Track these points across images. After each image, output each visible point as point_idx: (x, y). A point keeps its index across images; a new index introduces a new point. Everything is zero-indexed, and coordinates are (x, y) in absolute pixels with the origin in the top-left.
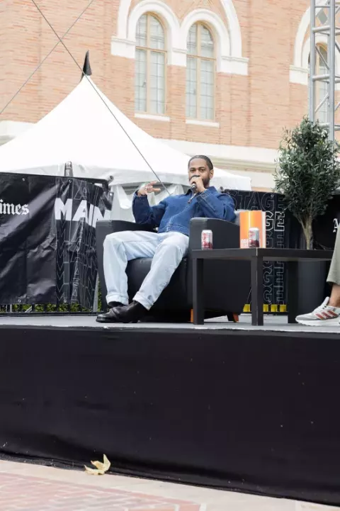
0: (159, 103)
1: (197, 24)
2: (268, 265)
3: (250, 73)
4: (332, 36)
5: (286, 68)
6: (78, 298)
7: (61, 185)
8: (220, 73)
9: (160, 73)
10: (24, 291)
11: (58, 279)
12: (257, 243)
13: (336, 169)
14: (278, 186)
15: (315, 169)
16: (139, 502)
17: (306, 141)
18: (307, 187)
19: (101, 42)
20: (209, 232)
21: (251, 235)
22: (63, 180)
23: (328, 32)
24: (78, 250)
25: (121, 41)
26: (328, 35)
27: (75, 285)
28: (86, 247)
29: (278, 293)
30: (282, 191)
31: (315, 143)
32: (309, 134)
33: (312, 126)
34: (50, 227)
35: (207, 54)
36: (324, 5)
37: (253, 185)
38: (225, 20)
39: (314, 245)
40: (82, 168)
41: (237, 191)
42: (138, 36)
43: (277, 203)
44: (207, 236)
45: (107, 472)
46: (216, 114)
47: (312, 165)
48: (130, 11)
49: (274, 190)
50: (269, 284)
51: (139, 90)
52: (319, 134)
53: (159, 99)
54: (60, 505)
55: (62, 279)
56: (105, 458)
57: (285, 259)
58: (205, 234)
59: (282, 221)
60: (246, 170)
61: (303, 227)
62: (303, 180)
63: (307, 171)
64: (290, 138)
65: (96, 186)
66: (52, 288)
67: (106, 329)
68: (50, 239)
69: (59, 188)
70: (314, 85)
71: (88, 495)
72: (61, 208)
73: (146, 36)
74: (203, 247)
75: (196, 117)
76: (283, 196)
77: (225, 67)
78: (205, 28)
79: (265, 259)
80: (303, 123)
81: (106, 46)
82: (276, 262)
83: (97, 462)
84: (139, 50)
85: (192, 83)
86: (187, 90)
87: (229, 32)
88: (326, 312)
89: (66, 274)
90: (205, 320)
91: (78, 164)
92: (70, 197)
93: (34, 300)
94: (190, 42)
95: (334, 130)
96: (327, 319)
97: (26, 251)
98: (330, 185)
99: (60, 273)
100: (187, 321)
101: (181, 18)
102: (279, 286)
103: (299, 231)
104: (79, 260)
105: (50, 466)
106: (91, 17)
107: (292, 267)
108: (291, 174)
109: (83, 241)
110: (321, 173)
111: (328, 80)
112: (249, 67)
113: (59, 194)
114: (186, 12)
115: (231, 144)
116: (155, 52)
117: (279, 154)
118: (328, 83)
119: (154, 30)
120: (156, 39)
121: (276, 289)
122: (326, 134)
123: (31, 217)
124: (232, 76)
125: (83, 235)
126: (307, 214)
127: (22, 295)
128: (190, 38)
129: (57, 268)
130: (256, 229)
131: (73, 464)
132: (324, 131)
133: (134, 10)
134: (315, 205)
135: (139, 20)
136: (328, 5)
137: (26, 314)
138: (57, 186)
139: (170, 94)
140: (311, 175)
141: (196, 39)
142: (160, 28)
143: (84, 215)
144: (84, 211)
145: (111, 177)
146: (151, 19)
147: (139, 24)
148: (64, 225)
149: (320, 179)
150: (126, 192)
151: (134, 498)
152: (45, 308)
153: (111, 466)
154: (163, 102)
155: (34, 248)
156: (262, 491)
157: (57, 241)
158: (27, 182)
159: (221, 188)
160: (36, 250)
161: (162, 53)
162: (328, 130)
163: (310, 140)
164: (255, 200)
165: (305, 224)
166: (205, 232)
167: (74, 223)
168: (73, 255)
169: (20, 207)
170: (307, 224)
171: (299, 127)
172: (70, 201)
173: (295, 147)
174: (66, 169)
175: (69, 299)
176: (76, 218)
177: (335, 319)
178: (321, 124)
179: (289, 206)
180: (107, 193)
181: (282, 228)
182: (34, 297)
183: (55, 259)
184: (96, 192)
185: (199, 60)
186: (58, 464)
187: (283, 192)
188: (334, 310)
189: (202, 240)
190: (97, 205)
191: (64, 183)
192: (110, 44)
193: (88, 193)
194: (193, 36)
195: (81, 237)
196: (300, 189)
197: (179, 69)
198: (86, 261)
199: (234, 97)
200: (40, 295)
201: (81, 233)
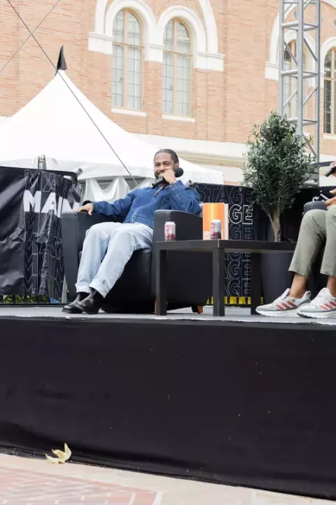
0: (136, 99)
1: (174, 20)
2: (237, 258)
3: (226, 68)
4: (300, 31)
5: (261, 65)
6: (46, 289)
7: (30, 177)
8: (196, 69)
9: (137, 68)
11: (26, 269)
12: (219, 235)
13: (303, 163)
14: (247, 180)
15: (283, 163)
16: (97, 490)
17: (274, 135)
18: (275, 181)
19: (79, 37)
20: (173, 224)
21: (214, 227)
22: (33, 173)
23: (297, 28)
24: (46, 242)
25: (99, 37)
26: (297, 31)
27: (42, 276)
28: (55, 239)
29: (246, 285)
30: (250, 184)
31: (284, 138)
32: (277, 128)
33: (280, 121)
34: (18, 219)
35: (184, 50)
37: (226, 180)
38: (201, 16)
39: (282, 238)
40: (54, 161)
41: (205, 184)
42: (115, 32)
43: (245, 196)
44: (170, 228)
45: (68, 461)
46: (192, 109)
47: (279, 158)
48: (107, 8)
49: (242, 183)
50: (237, 276)
51: (116, 86)
52: (287, 128)
53: (136, 95)
54: (17, 493)
55: (31, 270)
56: (66, 446)
57: (247, 251)
58: (168, 226)
59: (249, 215)
60: (221, 165)
61: (271, 220)
62: (271, 174)
63: (274, 165)
64: (258, 132)
65: (64, 179)
66: (21, 279)
67: (68, 319)
68: (19, 230)
69: (28, 181)
70: (283, 80)
71: (47, 483)
72: (30, 200)
73: (123, 32)
74: (166, 238)
75: (172, 112)
76: (252, 190)
77: (201, 64)
78: (181, 24)
79: (227, 250)
80: (271, 118)
81: (84, 42)
83: (58, 451)
84: (116, 45)
85: (168, 79)
86: (164, 86)
87: (205, 29)
88: (285, 303)
89: (34, 266)
90: (168, 312)
91: (52, 157)
92: (39, 190)
93: (2, 291)
94: (166, 38)
95: (303, 125)
96: (287, 310)
98: (297, 179)
99: (29, 265)
100: (151, 312)
101: (157, 14)
102: (247, 279)
104: (47, 252)
105: (12, 454)
106: (69, 13)
107: (256, 259)
108: (259, 169)
109: (51, 232)
110: (289, 167)
111: (297, 75)
112: (225, 63)
113: (27, 187)
114: (164, 8)
115: (207, 139)
116: (133, 48)
117: (247, 149)
118: (297, 78)
119: (131, 26)
120: (134, 35)
121: (244, 281)
122: (293, 129)
124: (208, 72)
125: (51, 227)
126: (275, 207)
128: (167, 34)
129: (26, 260)
130: (218, 221)
131: (35, 452)
132: (292, 125)
133: (111, 7)
134: (282, 199)
135: (116, 17)
138: (26, 179)
139: (147, 89)
140: (279, 169)
141: (173, 35)
142: (137, 24)
143: (53, 207)
144: (53, 203)
145: (80, 170)
146: (128, 15)
147: (116, 20)
148: (32, 217)
149: (288, 173)
150: (100, 186)
151: (91, 486)
152: (14, 298)
153: (72, 454)
154: (140, 97)
155: (3, 240)
156: (219, 480)
157: (25, 232)
159: (190, 181)
160: (4, 242)
161: (140, 49)
162: (296, 125)
163: (278, 135)
164: (223, 193)
165: (273, 218)
166: (168, 223)
167: (42, 215)
168: (41, 247)
170: (275, 218)
171: (268, 123)
172: (39, 194)
173: (263, 141)
174: (39, 162)
175: (37, 291)
176: (45, 210)
177: (294, 310)
178: (289, 119)
179: (257, 200)
180: (76, 186)
181: (250, 222)
182: (3, 288)
183: (23, 251)
184: (66, 184)
185: (175, 56)
186: (19, 452)
187: (251, 186)
188: (294, 301)
189: (166, 232)
190: (65, 197)
191: (33, 176)
192: (87, 40)
193: (57, 186)
194: (170, 33)
195: (49, 229)
196: (267, 182)
197: (156, 64)
198: (54, 253)
199: (210, 93)
200: (8, 286)
201: (50, 225)
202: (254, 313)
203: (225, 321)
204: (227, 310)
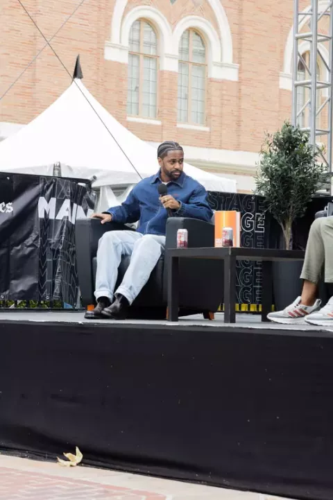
0: (151, 107)
1: (189, 30)
2: (248, 265)
3: (240, 78)
4: (314, 42)
5: (275, 76)
6: (61, 294)
7: (45, 184)
8: (210, 79)
9: (152, 77)
10: (7, 287)
11: (40, 276)
12: (230, 242)
13: (316, 172)
14: (259, 188)
15: (295, 172)
16: (107, 493)
17: (287, 145)
18: (287, 190)
19: (95, 46)
20: (185, 231)
21: (225, 235)
22: (48, 180)
23: (311, 39)
24: (60, 248)
25: (114, 47)
26: (311, 42)
27: (57, 282)
28: (70, 245)
29: (257, 292)
30: (263, 193)
31: (296, 147)
32: (290, 137)
33: (293, 131)
34: (32, 226)
35: (198, 60)
36: (307, 12)
38: (217, 26)
39: (294, 247)
40: (70, 168)
41: (219, 192)
42: (131, 41)
43: (258, 204)
44: (182, 235)
45: (79, 464)
46: (207, 119)
47: (292, 168)
48: (123, 17)
49: (255, 192)
50: (249, 284)
51: (131, 94)
52: (300, 138)
53: (151, 104)
54: (29, 495)
55: (45, 275)
56: (77, 449)
57: (259, 259)
58: (180, 233)
59: (262, 223)
60: (235, 173)
61: (283, 229)
62: (283, 183)
63: (287, 174)
64: (271, 141)
65: (79, 186)
66: (35, 285)
67: (81, 324)
68: (33, 236)
69: (43, 187)
70: (296, 90)
71: (57, 486)
72: (45, 207)
73: (139, 42)
74: (178, 246)
75: (186, 121)
76: (264, 198)
77: (215, 73)
78: (197, 34)
79: (239, 258)
80: (284, 127)
81: (100, 51)
82: (256, 262)
83: (70, 454)
84: (132, 54)
85: (183, 88)
86: (179, 95)
87: (220, 39)
88: (298, 311)
89: (49, 271)
90: (180, 318)
91: (66, 165)
92: (53, 196)
93: (16, 296)
94: (182, 48)
95: (315, 134)
96: (298, 317)
97: (10, 248)
98: (309, 188)
99: (43, 270)
100: (163, 318)
101: (173, 24)
102: (258, 286)
103: (279, 233)
104: (61, 258)
105: (25, 457)
106: (86, 22)
107: (268, 267)
108: (271, 177)
109: (65, 239)
110: (301, 176)
111: (310, 86)
112: (240, 73)
113: (42, 193)
114: (179, 18)
115: (221, 148)
116: (148, 57)
117: (260, 157)
118: (310, 88)
119: (147, 36)
120: (150, 44)
121: (255, 289)
122: (306, 138)
123: (14, 215)
124: (223, 82)
125: (65, 233)
126: (287, 216)
127: (5, 291)
128: (182, 44)
129: (40, 265)
130: (230, 229)
131: (46, 455)
132: (305, 135)
133: (127, 17)
134: (294, 207)
135: (132, 25)
136: (310, 12)
137: (11, 310)
138: (41, 185)
139: (162, 98)
140: (291, 178)
141: (188, 45)
142: (153, 34)
143: (67, 214)
144: (67, 210)
145: (95, 178)
146: (144, 25)
147: (132, 29)
148: (47, 223)
149: (300, 182)
150: (114, 193)
151: (102, 489)
152: (28, 304)
153: (83, 458)
154: (155, 106)
155: (18, 246)
156: (228, 484)
157: (40, 238)
158: (11, 181)
161: (155, 58)
162: (309, 135)
163: (290, 144)
164: (236, 201)
165: (285, 226)
166: (180, 231)
167: (57, 221)
168: (56, 252)
169: (4, 205)
170: (287, 227)
171: (280, 132)
172: (53, 200)
173: (276, 150)
174: (54, 169)
175: (51, 296)
176: (60, 217)
178: (302, 129)
179: (270, 208)
180: (90, 193)
181: (262, 230)
182: (16, 293)
183: (38, 257)
184: (80, 191)
185: (191, 66)
186: (31, 455)
187: (263, 195)
188: (306, 308)
189: (178, 239)
190: (80, 204)
191: (48, 183)
192: (103, 49)
193: (71, 193)
194: (185, 42)
195: (64, 235)
196: (279, 191)
197: (171, 73)
198: (69, 258)
199: (225, 102)
200: (22, 291)
201: (64, 231)
202: (265, 320)
203: (236, 328)
204: (238, 317)
